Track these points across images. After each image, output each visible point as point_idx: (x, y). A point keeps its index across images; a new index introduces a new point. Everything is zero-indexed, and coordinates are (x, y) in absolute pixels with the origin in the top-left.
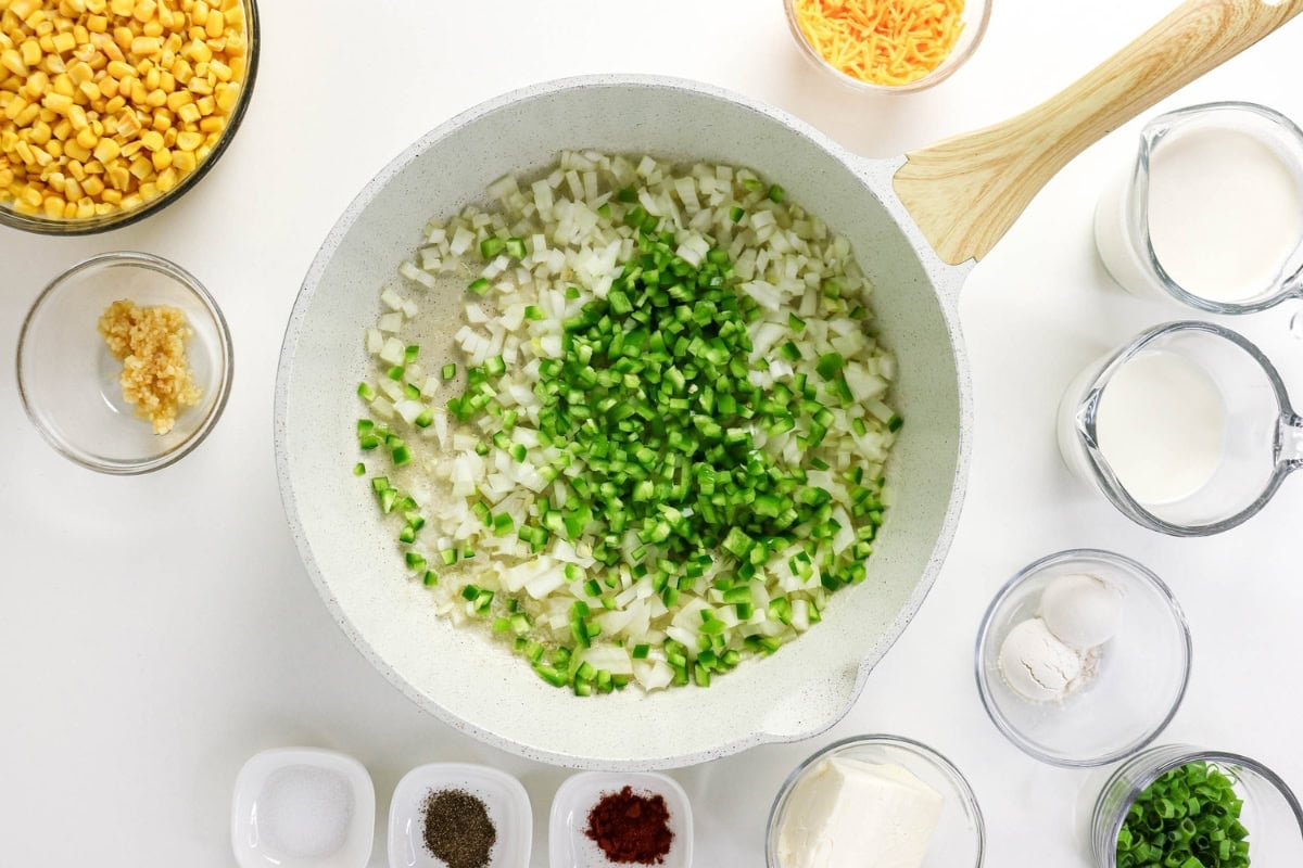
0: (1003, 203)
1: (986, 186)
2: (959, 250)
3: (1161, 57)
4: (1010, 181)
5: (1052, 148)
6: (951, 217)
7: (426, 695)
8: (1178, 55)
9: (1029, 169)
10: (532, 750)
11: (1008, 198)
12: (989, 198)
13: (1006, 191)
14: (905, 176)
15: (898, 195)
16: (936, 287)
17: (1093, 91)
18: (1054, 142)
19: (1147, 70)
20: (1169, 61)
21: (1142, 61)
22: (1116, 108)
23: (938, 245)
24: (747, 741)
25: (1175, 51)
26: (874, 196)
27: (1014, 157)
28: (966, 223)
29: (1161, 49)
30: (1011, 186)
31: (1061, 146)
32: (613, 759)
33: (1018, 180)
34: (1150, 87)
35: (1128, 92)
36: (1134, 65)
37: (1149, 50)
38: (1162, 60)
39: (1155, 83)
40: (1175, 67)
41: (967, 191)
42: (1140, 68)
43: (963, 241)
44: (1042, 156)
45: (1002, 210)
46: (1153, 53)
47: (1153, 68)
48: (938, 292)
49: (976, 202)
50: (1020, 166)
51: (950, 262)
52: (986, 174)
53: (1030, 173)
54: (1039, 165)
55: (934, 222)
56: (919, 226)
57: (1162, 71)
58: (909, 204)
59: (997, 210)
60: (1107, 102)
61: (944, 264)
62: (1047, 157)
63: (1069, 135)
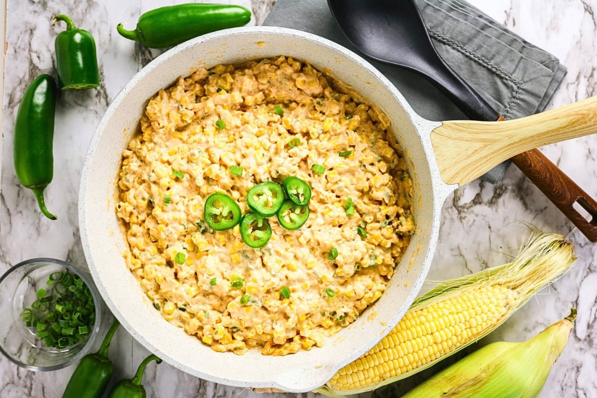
0: (482, 162)
1: (476, 151)
2: (452, 178)
3: (584, 116)
4: (490, 151)
5: (515, 143)
6: (454, 161)
7: (117, 307)
8: (592, 118)
9: (500, 149)
10: (160, 352)
11: (485, 160)
12: (475, 157)
13: (486, 157)
14: (438, 132)
15: (432, 140)
16: (435, 191)
17: (544, 121)
18: (517, 140)
19: (574, 121)
20: (587, 119)
21: (573, 115)
22: (553, 134)
23: (443, 172)
24: (267, 383)
25: (591, 115)
26: (419, 137)
27: (495, 141)
28: (461, 165)
29: (585, 112)
30: (489, 155)
31: (520, 143)
32: (198, 370)
33: (493, 153)
34: (573, 129)
35: (562, 128)
36: (569, 115)
37: (579, 111)
38: (583, 118)
39: (577, 128)
40: (589, 124)
41: (467, 150)
42: (571, 118)
43: (456, 174)
44: (509, 145)
45: (480, 165)
46: (580, 113)
47: (578, 121)
48: (435, 194)
49: (469, 157)
50: (497, 146)
51: (446, 182)
52: (479, 145)
53: (500, 152)
54: (506, 149)
55: (444, 160)
56: (436, 159)
57: (582, 123)
58: (435, 147)
59: (478, 164)
60: (550, 129)
61: (443, 183)
62: (512, 146)
63: (526, 139)
